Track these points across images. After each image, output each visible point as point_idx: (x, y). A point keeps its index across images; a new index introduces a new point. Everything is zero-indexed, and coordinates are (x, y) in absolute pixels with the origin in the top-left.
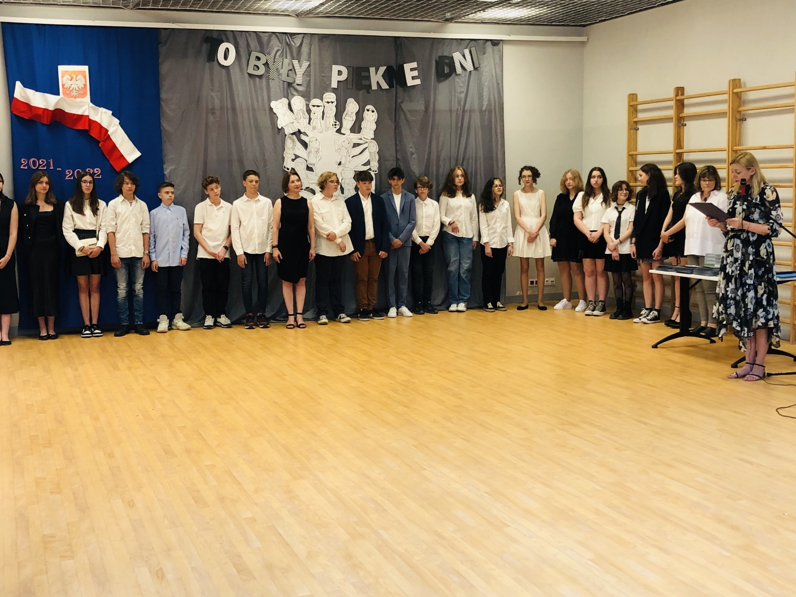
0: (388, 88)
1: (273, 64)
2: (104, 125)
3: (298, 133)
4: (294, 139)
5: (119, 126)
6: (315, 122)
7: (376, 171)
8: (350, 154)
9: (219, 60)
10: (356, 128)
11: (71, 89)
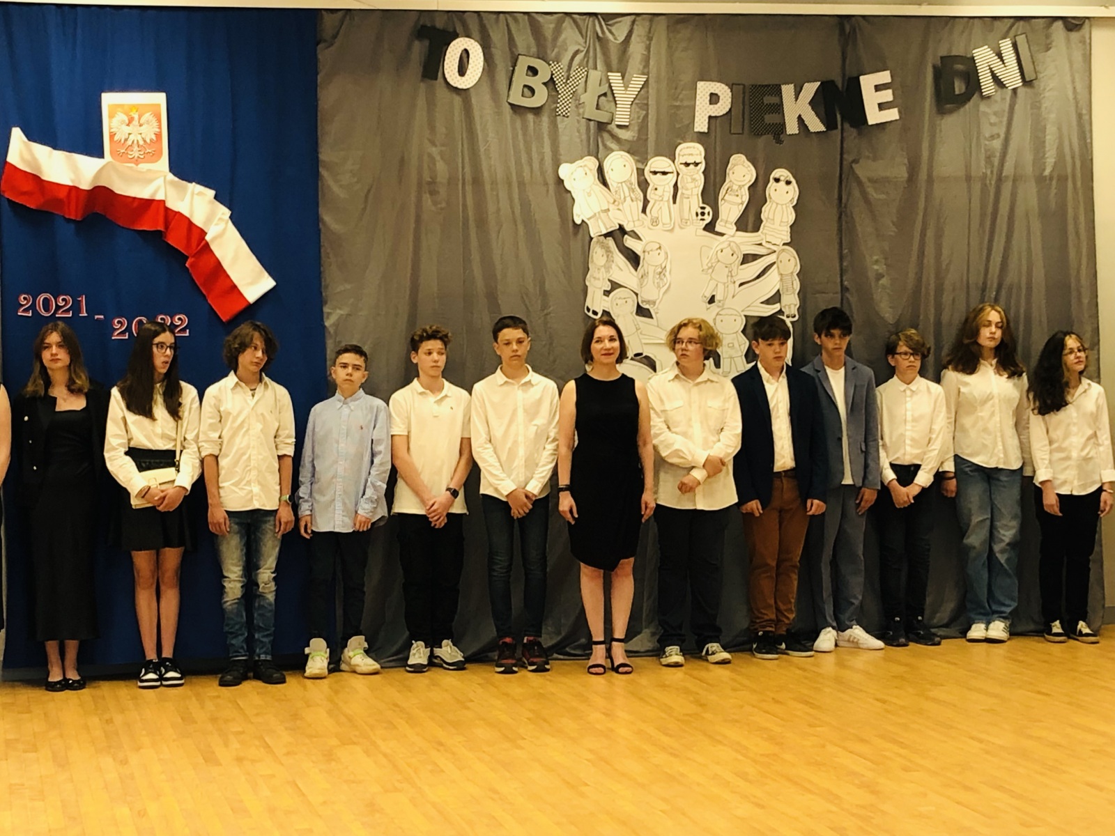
0: (822, 128)
1: (566, 83)
2: (198, 220)
3: (618, 234)
4: (608, 248)
5: (230, 223)
6: (657, 207)
7: (794, 316)
8: (735, 279)
9: (447, 76)
10: (750, 220)
11: (129, 142)
